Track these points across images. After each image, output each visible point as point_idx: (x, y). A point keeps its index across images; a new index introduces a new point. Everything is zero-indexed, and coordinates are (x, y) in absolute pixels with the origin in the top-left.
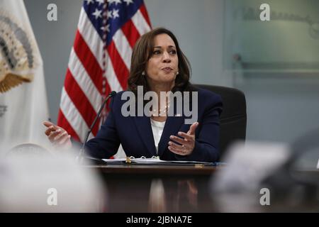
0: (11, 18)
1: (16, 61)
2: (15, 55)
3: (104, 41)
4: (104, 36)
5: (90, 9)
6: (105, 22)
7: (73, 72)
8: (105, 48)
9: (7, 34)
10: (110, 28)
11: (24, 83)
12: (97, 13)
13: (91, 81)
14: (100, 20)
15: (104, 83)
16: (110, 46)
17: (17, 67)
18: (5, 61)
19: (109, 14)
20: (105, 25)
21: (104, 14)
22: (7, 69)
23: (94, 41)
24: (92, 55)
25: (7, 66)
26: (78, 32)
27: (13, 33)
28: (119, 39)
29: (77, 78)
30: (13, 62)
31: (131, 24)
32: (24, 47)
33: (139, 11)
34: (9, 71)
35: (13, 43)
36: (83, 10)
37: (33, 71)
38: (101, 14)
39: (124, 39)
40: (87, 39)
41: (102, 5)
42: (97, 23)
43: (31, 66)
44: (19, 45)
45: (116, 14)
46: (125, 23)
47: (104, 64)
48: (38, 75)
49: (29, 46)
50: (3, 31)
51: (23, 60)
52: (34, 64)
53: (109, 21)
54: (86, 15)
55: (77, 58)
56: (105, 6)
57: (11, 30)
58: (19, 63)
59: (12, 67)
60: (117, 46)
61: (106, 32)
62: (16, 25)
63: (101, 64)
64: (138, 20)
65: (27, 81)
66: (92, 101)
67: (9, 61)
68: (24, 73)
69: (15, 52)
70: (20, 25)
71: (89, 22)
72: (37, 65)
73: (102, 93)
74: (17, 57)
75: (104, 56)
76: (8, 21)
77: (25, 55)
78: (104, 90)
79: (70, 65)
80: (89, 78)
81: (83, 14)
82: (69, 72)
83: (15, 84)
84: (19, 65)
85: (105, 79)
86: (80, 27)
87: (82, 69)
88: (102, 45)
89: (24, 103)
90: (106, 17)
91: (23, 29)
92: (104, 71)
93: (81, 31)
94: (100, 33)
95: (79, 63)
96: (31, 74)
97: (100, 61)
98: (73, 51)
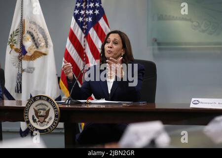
0: (37, 22)
1: (39, 44)
2: (39, 41)
3: (84, 33)
4: (84, 31)
5: (77, 17)
6: (84, 23)
7: (69, 50)
8: (85, 37)
9: (34, 30)
10: (87, 27)
11: (43, 56)
12: (81, 19)
13: (78, 55)
14: (82, 22)
15: (85, 55)
16: (87, 36)
17: (39, 48)
18: (34, 45)
19: (87, 20)
20: (85, 25)
21: (84, 20)
22: (35, 48)
23: (79, 34)
24: (78, 41)
25: (35, 47)
26: (71, 29)
27: (37, 30)
28: (92, 32)
29: (71, 53)
30: (38, 45)
31: (98, 25)
32: (43, 37)
33: (102, 18)
34: (36, 50)
35: (37, 35)
36: (73, 18)
37: (48, 49)
38: (83, 19)
39: (95, 32)
40: (75, 33)
41: (83, 15)
42: (81, 24)
43: (47, 47)
44: (41, 36)
45: (90, 19)
46: (95, 24)
47: (84, 45)
48: (51, 51)
49: (46, 36)
50: (32, 29)
51: (43, 44)
52: (48, 46)
53: (87, 23)
54: (75, 20)
55: (70, 42)
56: (84, 15)
57: (37, 28)
58: (41, 45)
59: (37, 47)
60: (91, 36)
61: (86, 29)
62: (39, 26)
63: (83, 46)
64: (102, 22)
65: (45, 54)
66: (78, 65)
67: (36, 44)
68: (43, 50)
69: (39, 40)
70: (41, 26)
71: (77, 24)
72: (50, 46)
73: (83, 61)
74: (40, 43)
75: (84, 41)
76: (35, 23)
77: (44, 41)
78: (84, 59)
79: (67, 46)
80: (77, 53)
81: (73, 20)
82: (66, 50)
83: (39, 56)
84: (41, 47)
85: (85, 53)
86: (72, 27)
87: (73, 48)
88: (83, 35)
89: (44, 66)
90: (85, 21)
91: (43, 28)
92: (85, 49)
93: (72, 29)
94: (82, 29)
95: (71, 45)
96: (47, 51)
97: (82, 44)
98: (68, 39)
